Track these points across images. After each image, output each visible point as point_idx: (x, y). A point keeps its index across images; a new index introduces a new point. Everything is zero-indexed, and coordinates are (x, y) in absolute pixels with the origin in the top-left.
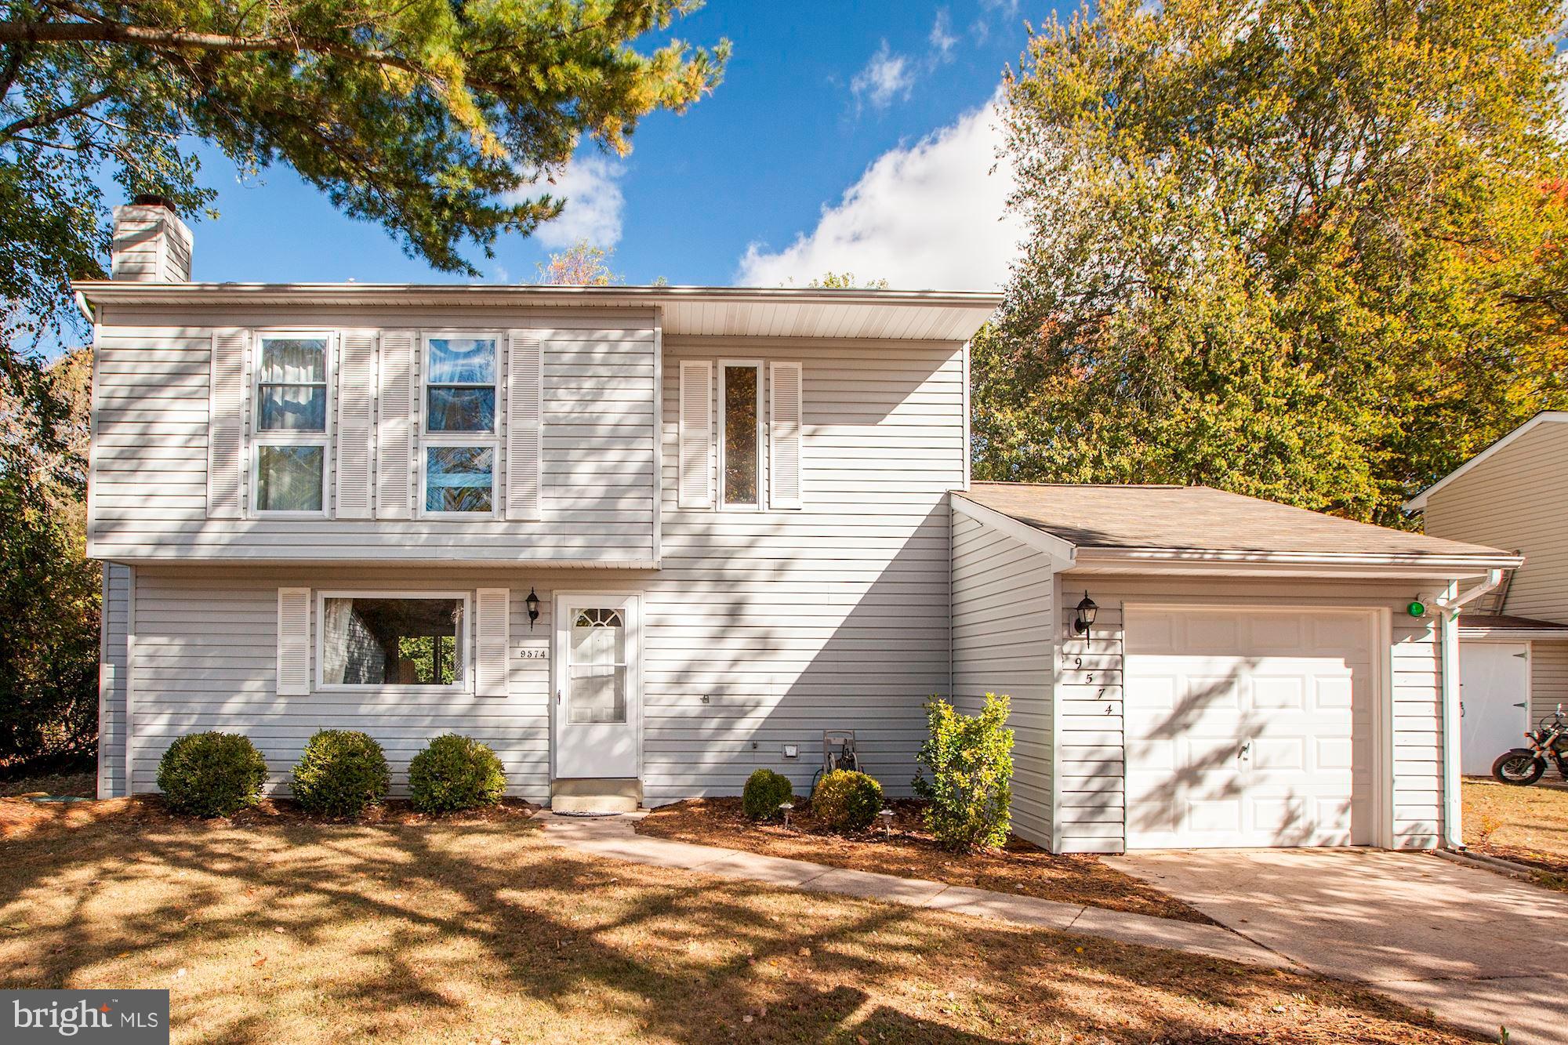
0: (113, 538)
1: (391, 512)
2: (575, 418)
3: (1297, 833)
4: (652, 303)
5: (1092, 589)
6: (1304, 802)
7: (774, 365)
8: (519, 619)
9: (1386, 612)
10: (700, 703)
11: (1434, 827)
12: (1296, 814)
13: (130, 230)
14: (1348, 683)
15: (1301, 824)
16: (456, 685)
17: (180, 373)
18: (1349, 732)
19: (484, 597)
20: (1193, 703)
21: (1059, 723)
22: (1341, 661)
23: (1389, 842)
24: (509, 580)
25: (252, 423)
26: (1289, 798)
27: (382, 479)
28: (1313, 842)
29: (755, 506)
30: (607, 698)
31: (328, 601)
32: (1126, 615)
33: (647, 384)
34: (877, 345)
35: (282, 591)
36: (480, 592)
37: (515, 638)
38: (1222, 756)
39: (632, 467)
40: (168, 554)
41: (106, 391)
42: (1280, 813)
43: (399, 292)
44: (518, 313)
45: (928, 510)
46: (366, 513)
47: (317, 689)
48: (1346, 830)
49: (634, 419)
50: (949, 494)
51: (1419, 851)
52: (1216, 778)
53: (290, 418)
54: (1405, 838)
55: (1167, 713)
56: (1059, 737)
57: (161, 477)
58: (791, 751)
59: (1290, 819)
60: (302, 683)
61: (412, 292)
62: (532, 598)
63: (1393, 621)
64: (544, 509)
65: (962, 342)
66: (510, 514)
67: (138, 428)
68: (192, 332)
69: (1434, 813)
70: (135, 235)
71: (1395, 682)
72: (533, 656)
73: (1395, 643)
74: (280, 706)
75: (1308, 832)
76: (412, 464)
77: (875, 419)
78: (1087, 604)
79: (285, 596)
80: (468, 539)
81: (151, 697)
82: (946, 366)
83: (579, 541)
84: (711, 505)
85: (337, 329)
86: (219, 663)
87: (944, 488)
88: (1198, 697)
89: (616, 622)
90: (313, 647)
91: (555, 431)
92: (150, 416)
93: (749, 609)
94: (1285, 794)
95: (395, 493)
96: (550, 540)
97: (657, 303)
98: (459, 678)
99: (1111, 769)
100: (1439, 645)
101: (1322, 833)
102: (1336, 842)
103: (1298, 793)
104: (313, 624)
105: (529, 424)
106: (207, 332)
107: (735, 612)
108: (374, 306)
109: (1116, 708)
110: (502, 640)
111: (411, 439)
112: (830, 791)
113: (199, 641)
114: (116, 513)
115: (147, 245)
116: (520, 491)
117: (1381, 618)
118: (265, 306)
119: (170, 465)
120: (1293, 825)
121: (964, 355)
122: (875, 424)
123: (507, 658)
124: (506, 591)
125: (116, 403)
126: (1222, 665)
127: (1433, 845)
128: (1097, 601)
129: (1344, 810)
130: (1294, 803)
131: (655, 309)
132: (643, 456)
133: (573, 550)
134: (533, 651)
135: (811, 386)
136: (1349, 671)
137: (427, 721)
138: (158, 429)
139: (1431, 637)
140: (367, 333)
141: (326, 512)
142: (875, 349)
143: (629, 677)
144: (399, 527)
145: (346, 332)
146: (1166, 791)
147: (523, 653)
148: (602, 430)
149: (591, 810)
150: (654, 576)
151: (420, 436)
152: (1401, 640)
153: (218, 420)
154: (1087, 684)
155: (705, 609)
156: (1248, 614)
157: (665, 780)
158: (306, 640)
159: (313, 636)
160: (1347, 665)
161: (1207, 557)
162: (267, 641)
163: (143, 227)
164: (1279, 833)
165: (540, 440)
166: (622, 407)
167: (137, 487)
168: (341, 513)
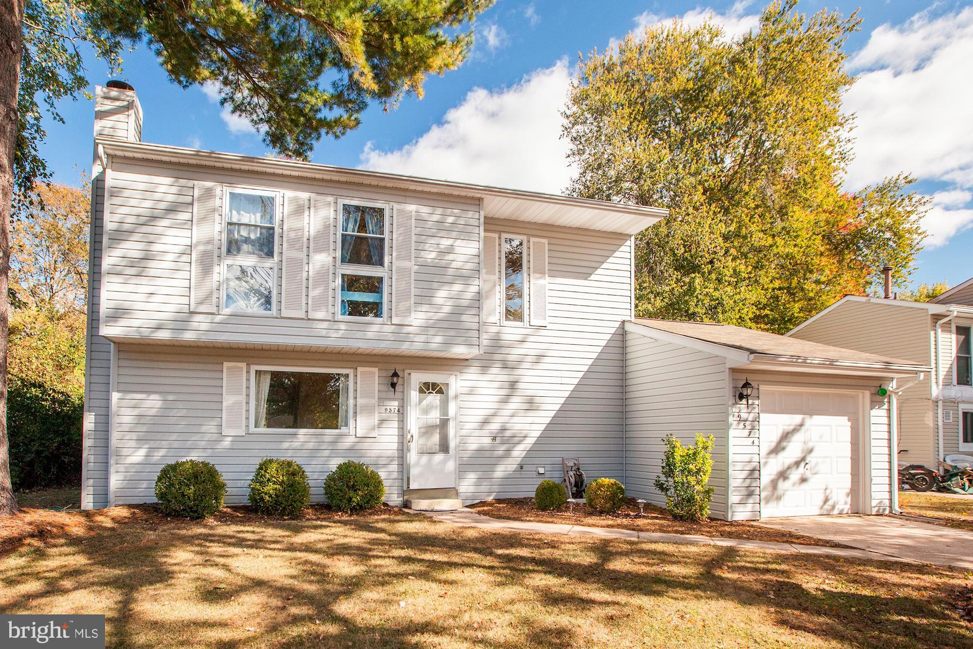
0: (123, 322)
1: (320, 315)
2: (437, 263)
3: (829, 508)
4: (479, 196)
5: (751, 378)
6: (831, 492)
7: (532, 240)
8: (384, 388)
9: (867, 394)
10: (491, 442)
11: (887, 502)
12: (830, 497)
13: (108, 105)
14: (849, 429)
15: (830, 503)
16: (344, 430)
17: (172, 210)
18: (849, 455)
19: (362, 373)
20: (786, 436)
21: (732, 450)
22: (846, 418)
23: (869, 510)
24: (377, 362)
25: (222, 249)
26: (826, 489)
27: (314, 293)
28: (836, 512)
29: (522, 324)
30: (436, 438)
31: (258, 373)
32: (760, 391)
33: (475, 245)
34: (589, 233)
35: (226, 365)
36: (360, 369)
37: (381, 400)
38: (797, 464)
39: (469, 296)
40: (164, 335)
41: (117, 218)
42: (821, 498)
43: (329, 171)
44: (397, 193)
45: (613, 331)
46: (301, 314)
47: (250, 432)
48: (848, 506)
49: (469, 266)
50: (623, 322)
51: (881, 515)
52: (795, 475)
53: (245, 247)
54: (876, 509)
55: (773, 445)
56: (731, 457)
57: (158, 282)
58: (541, 470)
59: (826, 500)
60: (240, 427)
61: (337, 172)
62: (395, 374)
63: (871, 398)
64: (417, 319)
65: (630, 236)
66: (395, 320)
67: (141, 246)
68: (183, 182)
69: (887, 496)
70: (112, 109)
71: (872, 429)
72: (392, 412)
73: (872, 409)
74: (227, 443)
75: (833, 507)
76: (332, 285)
77: (586, 276)
78: (746, 385)
79: (228, 368)
80: (370, 335)
81: (134, 436)
82: (622, 248)
83: (439, 339)
84: (498, 322)
85: (282, 191)
86: (183, 413)
87: (621, 318)
88: (788, 433)
89: (440, 392)
90: (248, 403)
91: (424, 270)
92: (152, 238)
93: (520, 385)
94: (824, 488)
95: (321, 302)
96: (422, 338)
97: (483, 196)
98: (346, 425)
99: (754, 473)
100: (889, 410)
101: (839, 507)
102: (845, 512)
103: (829, 487)
104: (248, 388)
105: (406, 264)
106: (191, 183)
107: (513, 385)
108: (306, 178)
109: (756, 443)
110: (374, 401)
111: (331, 268)
112: (601, 491)
113: (171, 397)
114: (126, 305)
115: (121, 117)
116: (403, 306)
117: (866, 396)
118: (240, 171)
119: (167, 273)
120: (827, 504)
121: (631, 242)
122: (586, 279)
123: (376, 413)
124: (376, 370)
125: (126, 227)
126: (797, 419)
127: (887, 512)
128: (753, 384)
129: (848, 496)
130: (828, 492)
131: (480, 200)
132: (474, 289)
133: (435, 344)
134: (392, 408)
135: (554, 254)
136: (849, 424)
137: (327, 453)
138: (156, 247)
139: (886, 407)
140: (304, 195)
141: (274, 312)
142: (584, 235)
143: (452, 425)
144: (325, 325)
145: (289, 194)
146: (774, 484)
147: (386, 409)
148: (451, 271)
149: (437, 508)
150: (466, 363)
151: (337, 265)
152: (874, 408)
153: (199, 243)
154: (743, 429)
155: (496, 385)
156: (808, 393)
157: (472, 489)
158: (242, 398)
159: (248, 395)
160: (849, 420)
161: (800, 361)
162: (216, 398)
163: (118, 103)
164: (822, 508)
165: (413, 274)
166: (462, 258)
167: (143, 287)
168: (285, 313)
